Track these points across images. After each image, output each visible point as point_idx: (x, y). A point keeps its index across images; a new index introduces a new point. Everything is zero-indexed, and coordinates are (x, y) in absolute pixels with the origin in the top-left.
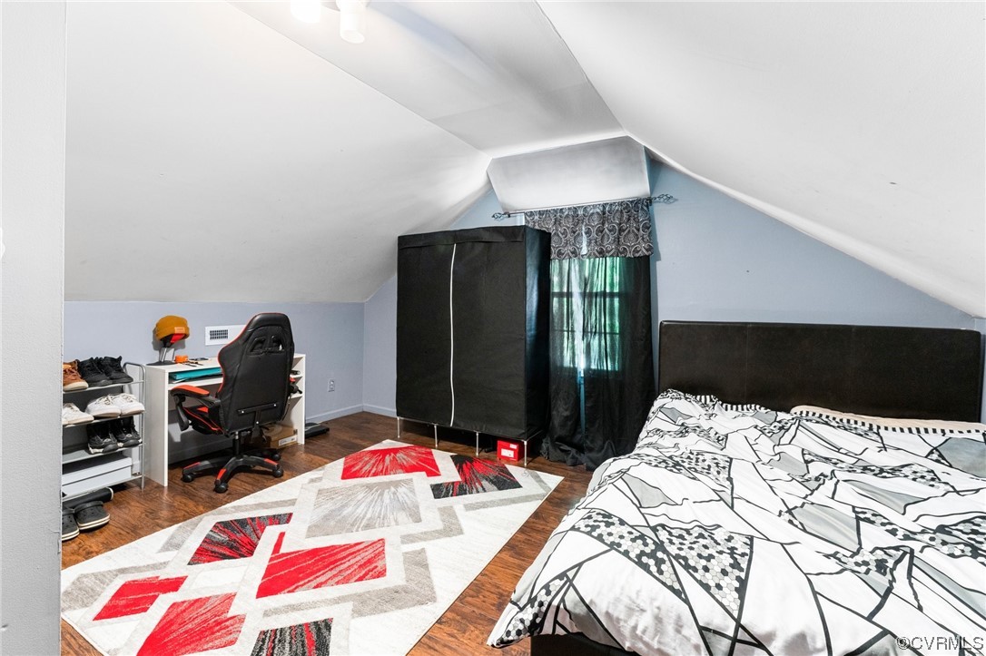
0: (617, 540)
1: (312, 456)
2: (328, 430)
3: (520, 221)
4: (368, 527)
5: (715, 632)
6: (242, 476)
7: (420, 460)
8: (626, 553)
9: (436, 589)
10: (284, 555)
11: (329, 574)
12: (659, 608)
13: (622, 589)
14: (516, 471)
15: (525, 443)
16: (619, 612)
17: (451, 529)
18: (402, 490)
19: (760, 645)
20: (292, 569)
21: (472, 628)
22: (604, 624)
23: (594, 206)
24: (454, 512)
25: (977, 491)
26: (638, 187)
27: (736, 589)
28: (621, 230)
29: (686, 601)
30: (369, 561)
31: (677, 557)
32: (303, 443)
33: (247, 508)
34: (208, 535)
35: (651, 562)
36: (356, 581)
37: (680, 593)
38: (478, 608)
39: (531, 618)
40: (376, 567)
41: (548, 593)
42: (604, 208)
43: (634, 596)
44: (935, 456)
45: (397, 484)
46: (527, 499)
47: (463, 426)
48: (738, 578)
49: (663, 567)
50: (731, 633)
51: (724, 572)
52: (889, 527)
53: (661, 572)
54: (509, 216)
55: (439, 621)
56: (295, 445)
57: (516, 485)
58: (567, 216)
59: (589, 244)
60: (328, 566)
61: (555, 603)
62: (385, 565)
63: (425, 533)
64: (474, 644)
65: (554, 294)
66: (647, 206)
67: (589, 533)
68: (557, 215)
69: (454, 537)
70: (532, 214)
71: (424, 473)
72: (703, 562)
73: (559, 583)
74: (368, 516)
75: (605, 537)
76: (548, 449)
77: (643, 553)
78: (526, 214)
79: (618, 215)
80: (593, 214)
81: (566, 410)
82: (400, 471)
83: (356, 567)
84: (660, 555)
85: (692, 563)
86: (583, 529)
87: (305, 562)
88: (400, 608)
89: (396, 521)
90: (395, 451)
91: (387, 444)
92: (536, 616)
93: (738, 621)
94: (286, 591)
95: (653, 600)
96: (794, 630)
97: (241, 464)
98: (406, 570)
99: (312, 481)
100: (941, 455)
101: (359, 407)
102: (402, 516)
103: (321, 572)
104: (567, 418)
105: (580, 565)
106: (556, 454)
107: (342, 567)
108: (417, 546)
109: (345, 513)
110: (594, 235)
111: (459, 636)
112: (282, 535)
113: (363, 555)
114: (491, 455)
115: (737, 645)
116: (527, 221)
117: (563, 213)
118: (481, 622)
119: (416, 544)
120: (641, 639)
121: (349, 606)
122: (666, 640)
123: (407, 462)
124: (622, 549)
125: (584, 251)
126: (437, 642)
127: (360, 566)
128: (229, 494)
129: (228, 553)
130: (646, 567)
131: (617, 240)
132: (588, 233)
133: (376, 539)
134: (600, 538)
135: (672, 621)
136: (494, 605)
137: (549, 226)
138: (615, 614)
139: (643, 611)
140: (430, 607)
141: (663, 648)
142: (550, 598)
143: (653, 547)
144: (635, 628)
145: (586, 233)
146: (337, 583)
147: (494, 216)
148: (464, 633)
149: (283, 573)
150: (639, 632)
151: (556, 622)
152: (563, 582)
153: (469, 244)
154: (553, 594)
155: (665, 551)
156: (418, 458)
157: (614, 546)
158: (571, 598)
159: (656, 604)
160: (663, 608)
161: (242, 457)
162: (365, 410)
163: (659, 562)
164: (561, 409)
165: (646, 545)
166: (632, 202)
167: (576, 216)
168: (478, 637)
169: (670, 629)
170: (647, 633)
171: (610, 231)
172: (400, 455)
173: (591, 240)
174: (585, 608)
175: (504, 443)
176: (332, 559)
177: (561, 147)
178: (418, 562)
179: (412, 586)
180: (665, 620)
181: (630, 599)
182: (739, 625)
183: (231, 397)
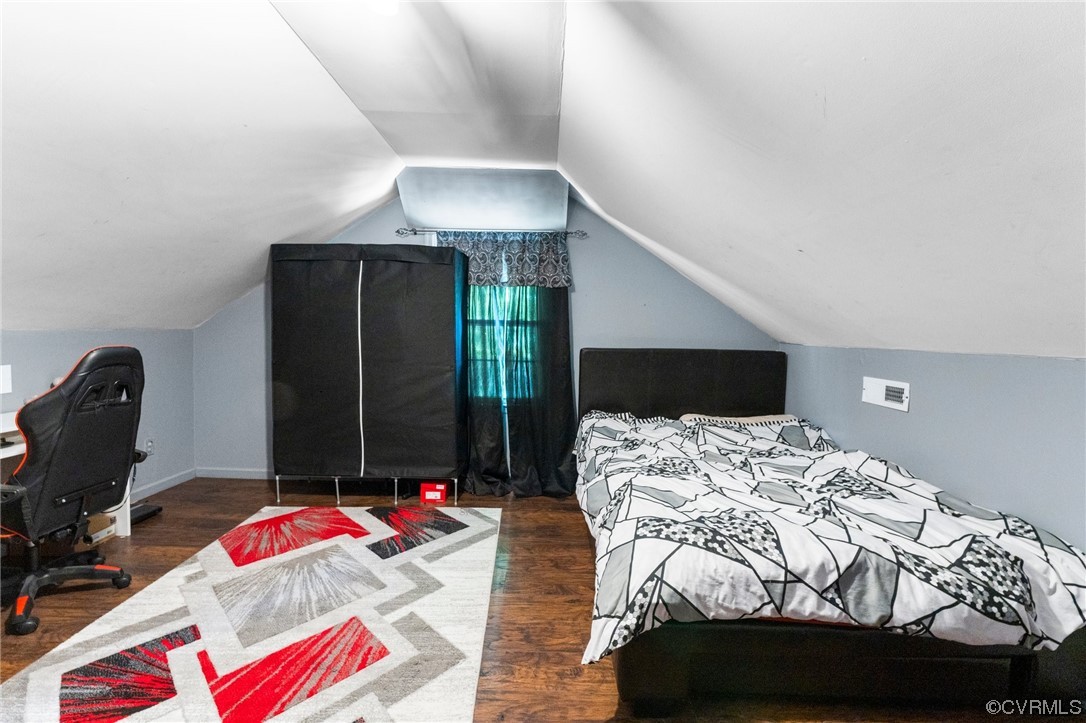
0: (683, 536)
1: (164, 549)
2: (160, 509)
3: (432, 241)
4: (323, 610)
5: (773, 582)
6: (47, 600)
7: (331, 522)
8: (695, 544)
9: (457, 646)
10: (227, 678)
11: (316, 676)
12: (732, 578)
13: (703, 571)
14: (454, 512)
15: (456, 481)
16: (704, 591)
17: (427, 586)
18: (335, 560)
19: (800, 580)
20: (258, 687)
21: (518, 667)
22: (695, 604)
23: (514, 234)
24: (417, 567)
25: (823, 457)
26: (555, 220)
27: (776, 548)
28: (542, 261)
29: (750, 566)
30: (357, 646)
31: (731, 536)
32: (129, 534)
33: (103, 641)
34: (61, 695)
35: (716, 545)
36: (357, 671)
37: (743, 562)
38: (510, 648)
39: (635, 621)
40: (371, 648)
41: (645, 595)
42: (524, 237)
43: (713, 574)
44: (781, 440)
45: (323, 554)
46: (482, 536)
47: (379, 473)
48: (773, 540)
49: (726, 546)
50: (782, 579)
51: (764, 539)
52: (806, 488)
53: (725, 551)
54: (415, 234)
55: (482, 674)
56: (114, 539)
57: (462, 526)
58: (486, 241)
59: (510, 271)
60: (306, 668)
61: (654, 601)
62: (379, 642)
63: (401, 597)
64: (529, 680)
65: (474, 322)
66: (565, 240)
67: (657, 537)
68: (476, 238)
69: (436, 592)
70: (445, 234)
71: (347, 535)
72: (748, 535)
73: (651, 584)
74: (314, 598)
75: (672, 536)
76: (473, 484)
77: (707, 541)
78: (438, 233)
79: (538, 245)
80: (513, 241)
81: (492, 441)
82: (314, 539)
83: (345, 657)
84: (719, 538)
85: (742, 538)
86: (649, 535)
87: (269, 674)
88: (432, 677)
89: (355, 594)
90: (289, 517)
91: (267, 512)
92: (638, 618)
93: (786, 569)
94: (271, 713)
95: (728, 572)
96: (817, 563)
97: (46, 583)
98: (409, 639)
99: (190, 579)
100: (784, 439)
101: (190, 473)
102: (359, 588)
103: (304, 677)
104: (493, 449)
105: (663, 564)
106: (482, 487)
107: (327, 662)
108: (402, 612)
109: (278, 603)
110: (515, 262)
111: (511, 679)
112: (203, 656)
113: (343, 641)
114: (413, 500)
115: (788, 585)
116: (440, 242)
117: (481, 237)
118: (522, 659)
119: (397, 612)
120: (722, 606)
121: (372, 698)
122: (740, 599)
123: (315, 527)
124: (690, 542)
125: (505, 278)
126: (494, 693)
127: (350, 654)
128: (45, 631)
129: (129, 705)
130: (713, 550)
131: (537, 270)
132: (508, 260)
133: (346, 620)
134: (668, 538)
135: (743, 584)
136: (521, 640)
137: (466, 250)
138: (702, 593)
139: (722, 583)
140: (462, 664)
141: (738, 606)
142: (648, 599)
143: (712, 534)
144: (717, 599)
145: (507, 260)
146: (336, 680)
147: (398, 231)
148: (513, 674)
149: (247, 696)
150: (720, 601)
151: (654, 617)
152: (654, 582)
153: (382, 263)
154: (650, 594)
155: (721, 535)
156: (326, 520)
157: (683, 541)
158: (666, 592)
159: (730, 575)
160: (736, 576)
161: (47, 572)
162: (199, 475)
163: (721, 544)
164: (486, 441)
165: (706, 534)
166: (551, 234)
167: (497, 241)
168: (528, 672)
169: (742, 591)
170: (727, 600)
171: (531, 260)
172: (298, 522)
173: (511, 268)
174: (679, 597)
175: (429, 485)
176: (307, 658)
177: (489, 169)
178: (414, 628)
179: (428, 652)
180: (737, 586)
181: (711, 577)
182: (787, 571)
183: (46, 478)
